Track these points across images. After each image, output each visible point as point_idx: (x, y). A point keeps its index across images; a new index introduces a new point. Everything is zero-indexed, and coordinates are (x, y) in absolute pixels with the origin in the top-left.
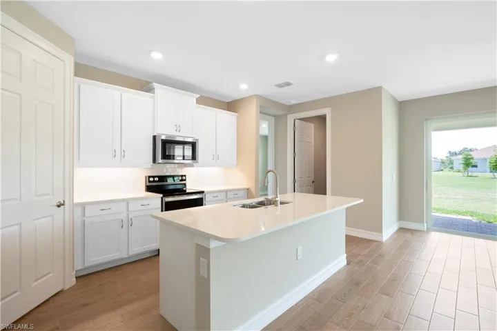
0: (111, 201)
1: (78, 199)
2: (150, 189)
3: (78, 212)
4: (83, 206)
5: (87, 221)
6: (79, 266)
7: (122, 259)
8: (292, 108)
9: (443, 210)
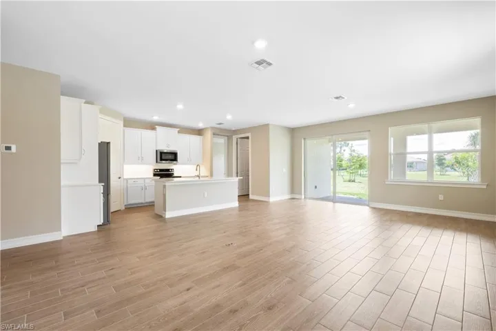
0: (137, 179)
1: (125, 177)
2: (155, 175)
3: (125, 181)
4: (127, 180)
5: (129, 186)
6: (126, 204)
7: (142, 203)
8: (235, 132)
9: (343, 193)
